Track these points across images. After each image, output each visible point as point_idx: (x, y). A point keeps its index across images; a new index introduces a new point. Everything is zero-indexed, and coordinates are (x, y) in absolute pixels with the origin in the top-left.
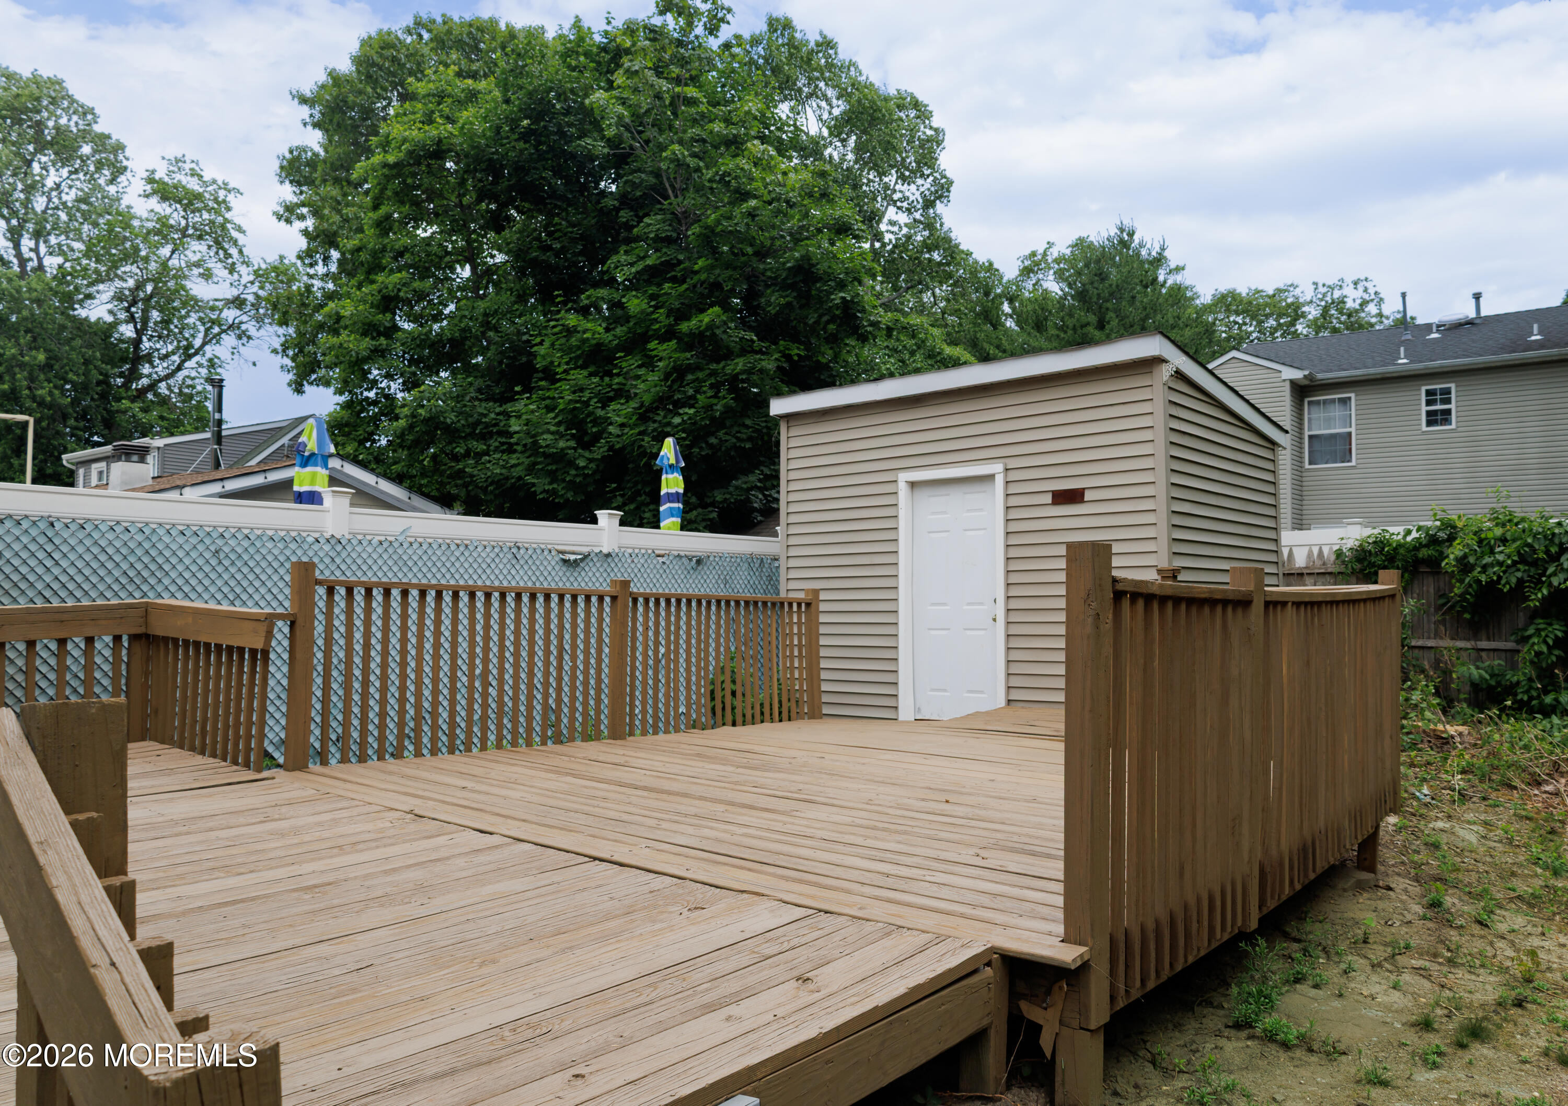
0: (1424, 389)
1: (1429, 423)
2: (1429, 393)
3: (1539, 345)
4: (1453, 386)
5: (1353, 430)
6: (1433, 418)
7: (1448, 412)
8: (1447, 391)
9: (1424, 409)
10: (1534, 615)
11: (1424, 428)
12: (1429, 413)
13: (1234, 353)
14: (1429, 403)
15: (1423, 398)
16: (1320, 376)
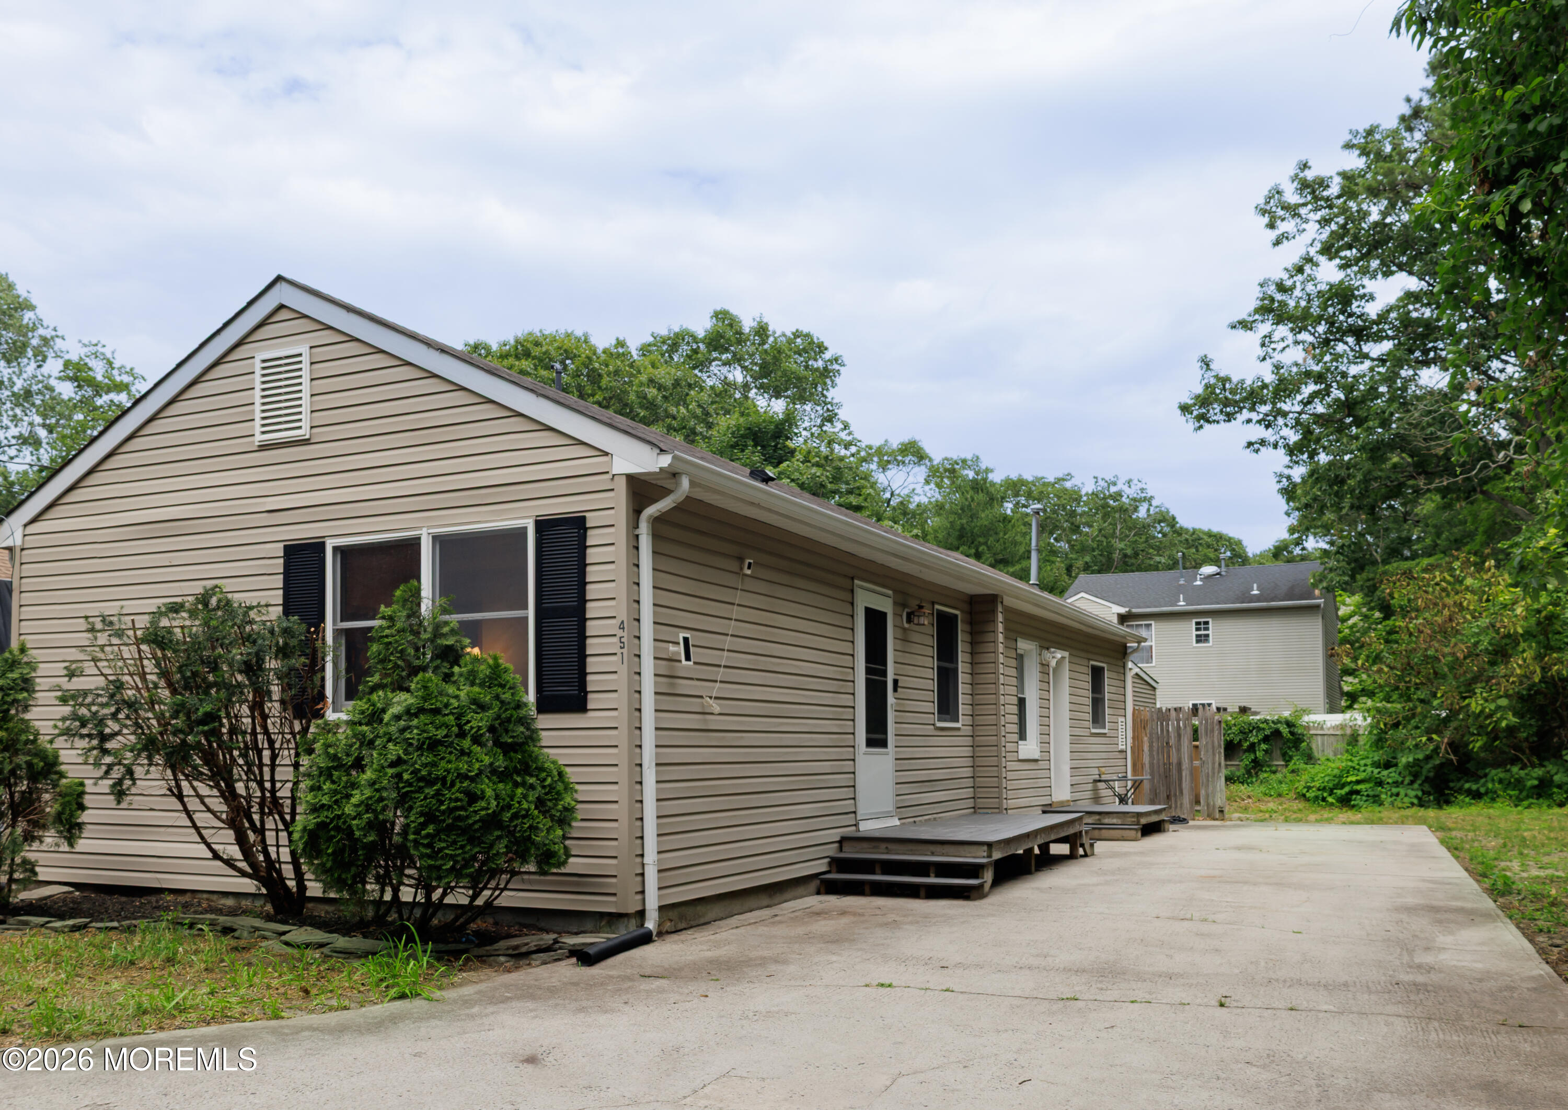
0: (1194, 621)
1: (1198, 641)
2: (1198, 623)
3: (1257, 599)
4: (1210, 620)
5: (1153, 644)
6: (1201, 639)
7: (1207, 636)
8: (1207, 623)
9: (1195, 633)
10: (1245, 751)
11: (1195, 644)
12: (1197, 636)
13: (1083, 594)
14: (1197, 629)
15: (1194, 626)
16: (1134, 610)
